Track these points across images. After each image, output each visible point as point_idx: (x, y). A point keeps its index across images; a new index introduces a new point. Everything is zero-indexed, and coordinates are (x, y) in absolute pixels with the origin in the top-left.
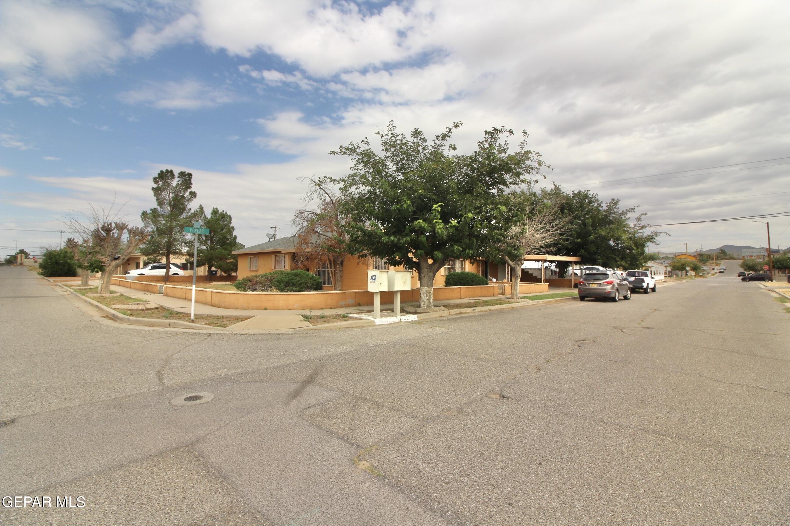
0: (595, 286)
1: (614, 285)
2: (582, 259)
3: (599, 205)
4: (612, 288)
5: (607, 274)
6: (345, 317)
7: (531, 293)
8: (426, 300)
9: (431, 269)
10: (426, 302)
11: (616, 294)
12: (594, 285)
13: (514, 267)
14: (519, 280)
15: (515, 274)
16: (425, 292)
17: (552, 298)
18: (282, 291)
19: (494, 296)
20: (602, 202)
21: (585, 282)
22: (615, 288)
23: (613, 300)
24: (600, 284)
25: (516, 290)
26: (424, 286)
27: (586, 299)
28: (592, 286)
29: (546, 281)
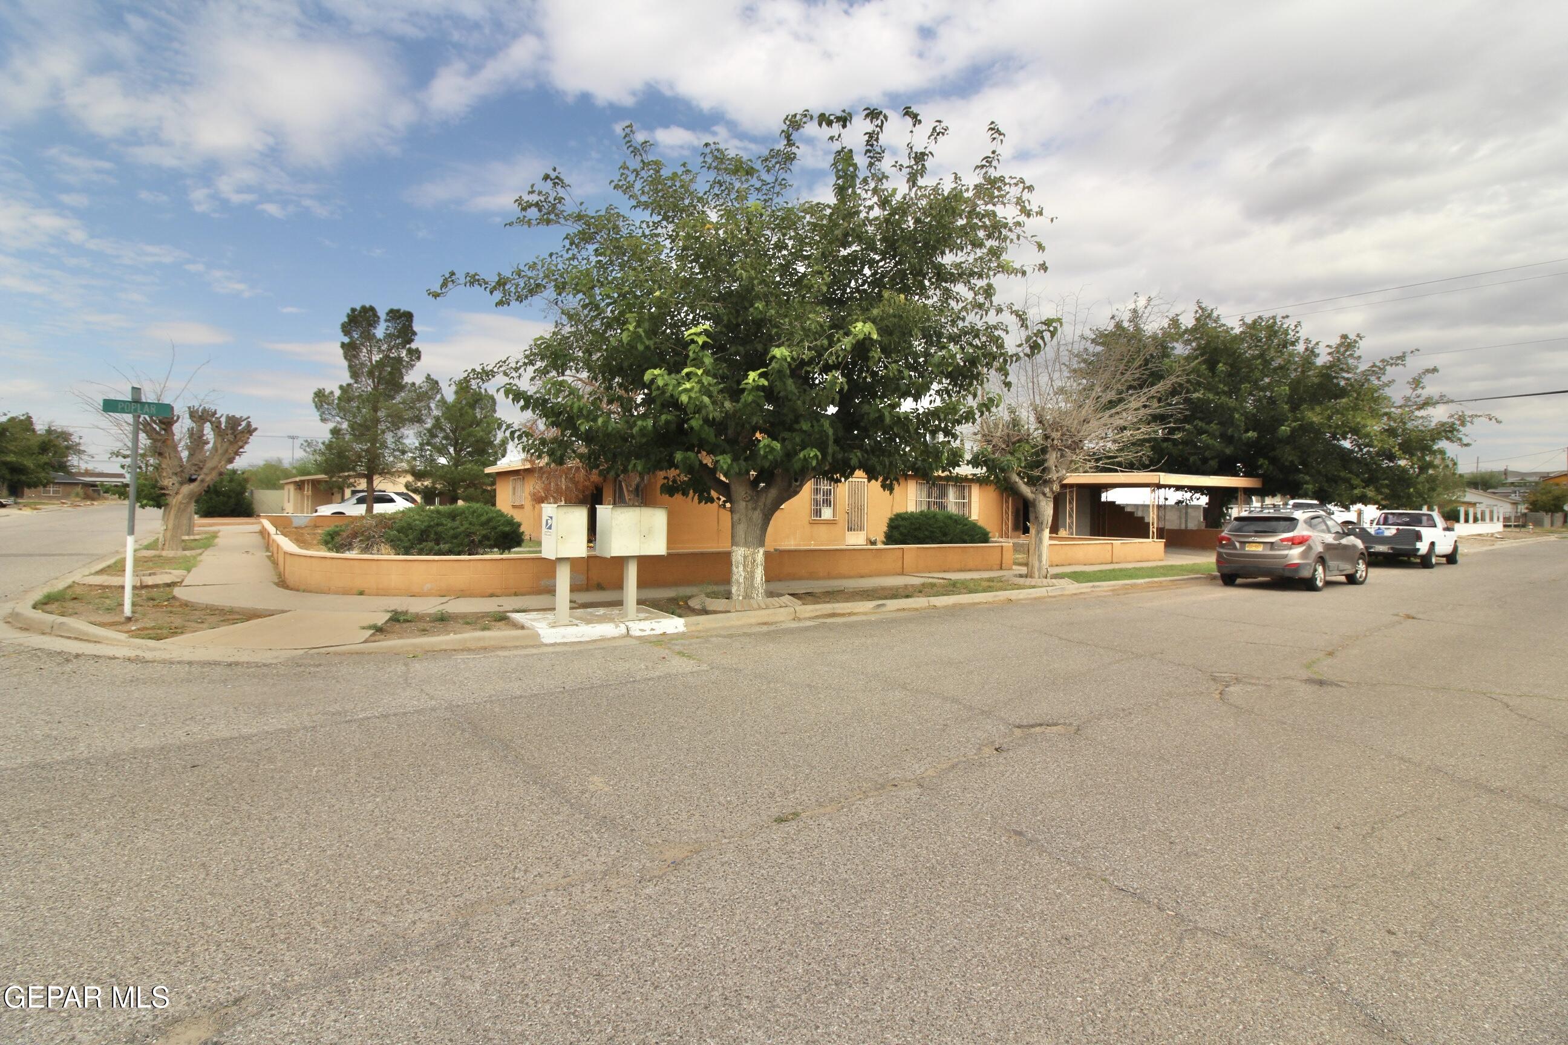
0: (1259, 549)
1: (1310, 548)
2: (1264, 484)
3: (1311, 353)
4: (1304, 554)
5: (1294, 519)
6: (501, 618)
7: (1112, 563)
8: (741, 580)
9: (756, 502)
10: (743, 585)
11: (1315, 570)
12: (1255, 548)
13: (1034, 500)
14: (1047, 531)
15: (1037, 518)
16: (741, 559)
17: (1143, 578)
18: (407, 554)
19: (1001, 568)
20: (1317, 344)
21: (1233, 539)
22: (1313, 555)
23: (1308, 585)
24: (1272, 543)
25: (1040, 556)
26: (737, 545)
27: (1239, 581)
28: (1250, 549)
29: (1161, 533)
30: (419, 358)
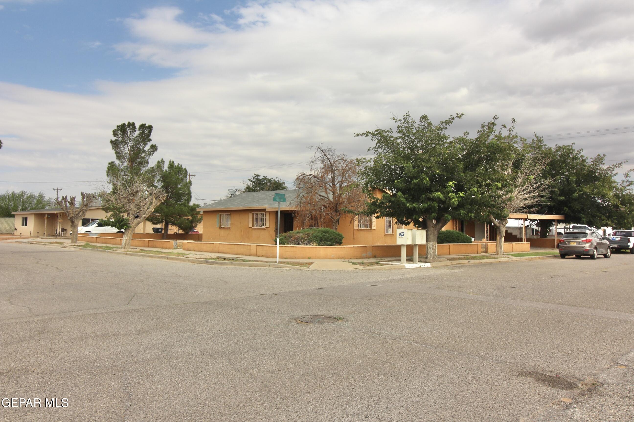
0: (575, 244)
1: (592, 244)
2: (565, 218)
3: (584, 161)
4: (590, 246)
5: (586, 233)
6: (377, 263)
7: (512, 252)
9: (436, 228)
10: (432, 255)
11: (594, 252)
12: (573, 244)
13: (499, 226)
14: (503, 239)
15: (500, 233)
16: (431, 246)
17: (534, 256)
18: (319, 245)
19: (478, 253)
20: (587, 158)
21: (565, 241)
22: (593, 246)
23: (592, 257)
24: (579, 242)
25: (501, 247)
26: (430, 242)
27: (567, 257)
28: (572, 244)
29: (527, 240)
30: (156, 150)
